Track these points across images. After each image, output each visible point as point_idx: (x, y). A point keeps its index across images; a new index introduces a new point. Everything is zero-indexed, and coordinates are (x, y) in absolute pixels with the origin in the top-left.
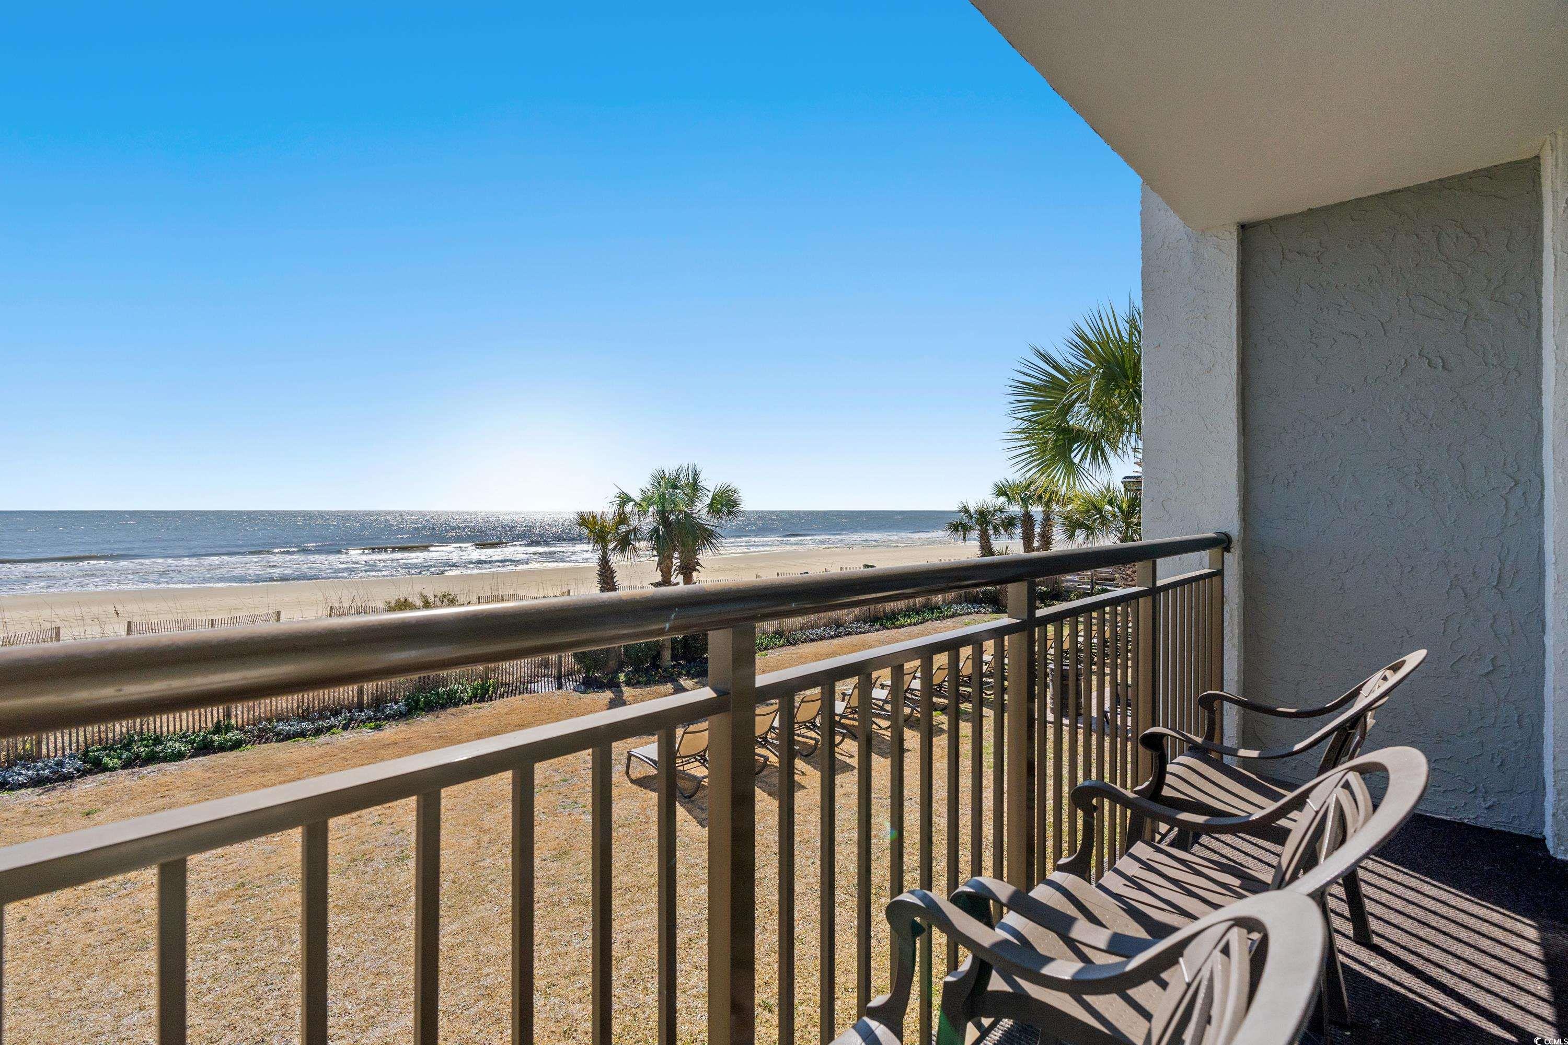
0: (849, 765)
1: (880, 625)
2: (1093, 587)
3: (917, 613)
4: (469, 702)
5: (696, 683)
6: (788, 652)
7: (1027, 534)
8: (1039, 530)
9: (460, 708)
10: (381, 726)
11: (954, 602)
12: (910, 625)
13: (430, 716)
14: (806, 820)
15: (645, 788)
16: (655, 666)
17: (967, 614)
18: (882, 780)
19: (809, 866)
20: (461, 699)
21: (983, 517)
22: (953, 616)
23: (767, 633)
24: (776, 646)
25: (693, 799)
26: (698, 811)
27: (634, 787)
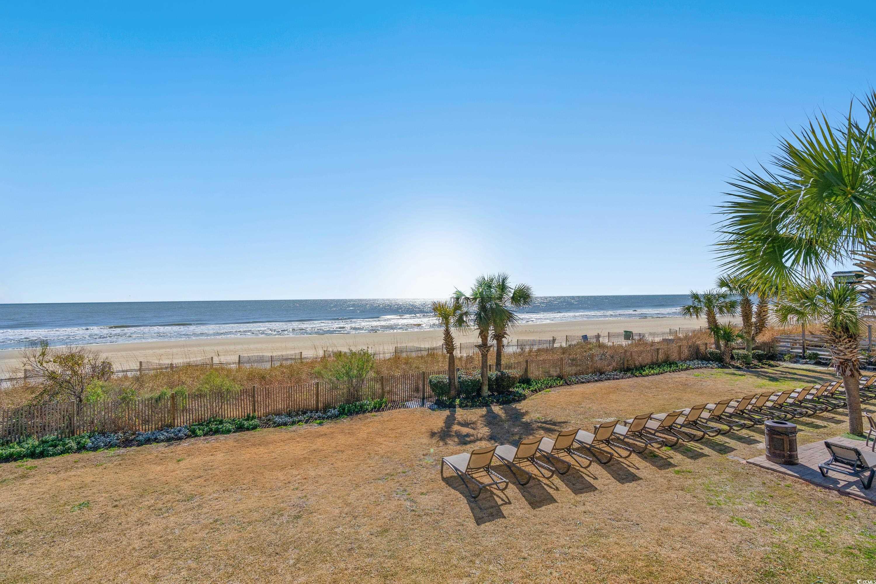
0: (593, 486)
1: (631, 374)
2: (804, 352)
3: (659, 366)
4: (371, 411)
5: (502, 408)
6: (564, 390)
7: (746, 313)
8: (756, 310)
9: (365, 415)
10: (322, 423)
11: (688, 360)
12: (653, 375)
13: (348, 419)
14: (552, 530)
15: (449, 486)
16: (479, 395)
17: (698, 368)
18: (617, 503)
19: (546, 576)
20: (367, 409)
21: (709, 299)
22: (687, 369)
23: (553, 376)
24: (557, 386)
25: (477, 499)
26: (477, 511)
27: (443, 483)
